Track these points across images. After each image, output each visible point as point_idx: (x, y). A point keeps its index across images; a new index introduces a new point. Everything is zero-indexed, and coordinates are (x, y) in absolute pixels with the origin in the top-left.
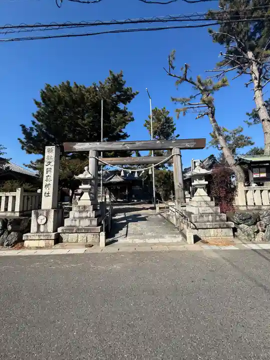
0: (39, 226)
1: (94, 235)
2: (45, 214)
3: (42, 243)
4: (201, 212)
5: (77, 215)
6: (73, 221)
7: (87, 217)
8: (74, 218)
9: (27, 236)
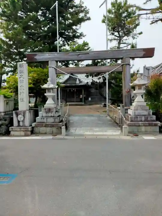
0: (19, 122)
1: (57, 129)
2: (22, 114)
3: (23, 133)
4: (137, 114)
5: (44, 115)
6: (42, 119)
7: (51, 117)
8: (42, 117)
9: (12, 128)
